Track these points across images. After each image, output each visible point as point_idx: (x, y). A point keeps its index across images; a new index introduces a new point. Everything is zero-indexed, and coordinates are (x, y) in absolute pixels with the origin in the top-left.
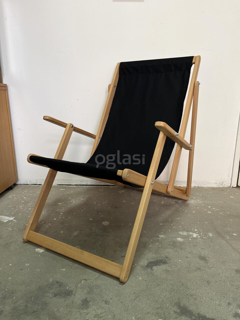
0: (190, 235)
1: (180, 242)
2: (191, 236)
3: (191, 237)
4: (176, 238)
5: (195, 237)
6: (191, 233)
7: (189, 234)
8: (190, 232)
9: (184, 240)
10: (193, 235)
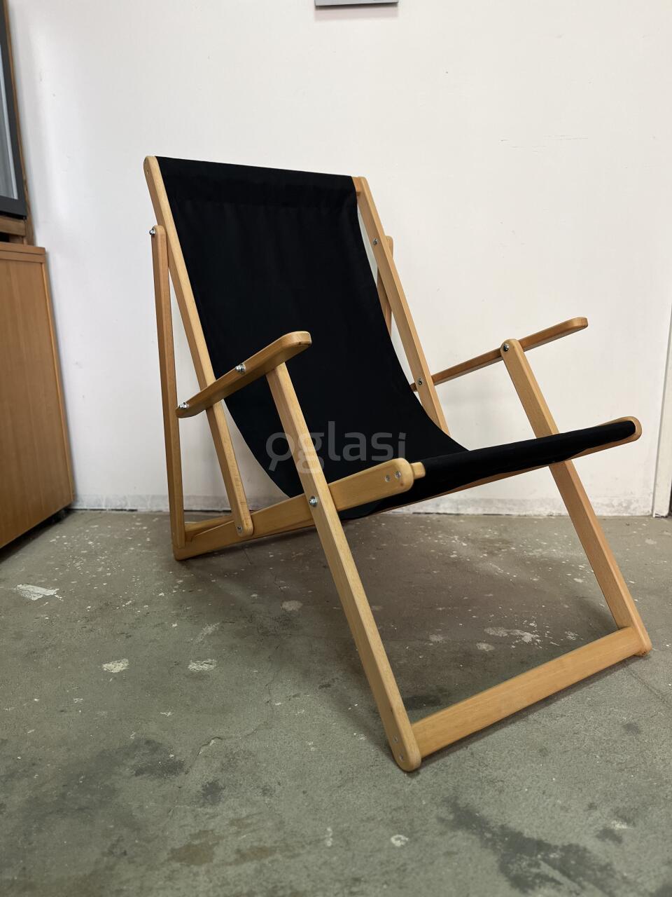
0: (516, 636)
1: (484, 654)
3: (517, 641)
4: (474, 642)
5: (527, 641)
6: (517, 630)
7: (512, 634)
9: (496, 647)
10: (522, 636)
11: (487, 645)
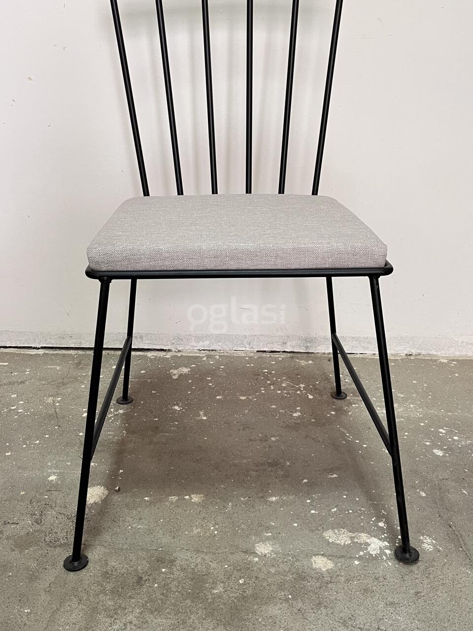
0: (361, 544)
1: (319, 576)
2: (362, 550)
3: (362, 553)
4: (309, 555)
5: (373, 553)
6: (363, 535)
7: (356, 540)
8: (361, 532)
9: (336, 564)
10: (368, 544)
11: (325, 559)
